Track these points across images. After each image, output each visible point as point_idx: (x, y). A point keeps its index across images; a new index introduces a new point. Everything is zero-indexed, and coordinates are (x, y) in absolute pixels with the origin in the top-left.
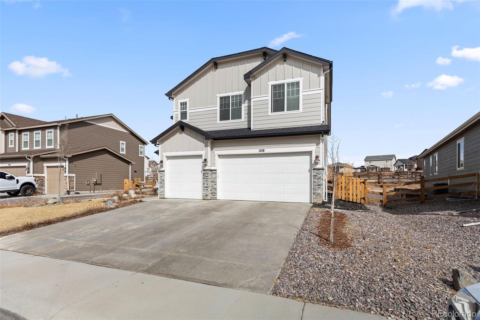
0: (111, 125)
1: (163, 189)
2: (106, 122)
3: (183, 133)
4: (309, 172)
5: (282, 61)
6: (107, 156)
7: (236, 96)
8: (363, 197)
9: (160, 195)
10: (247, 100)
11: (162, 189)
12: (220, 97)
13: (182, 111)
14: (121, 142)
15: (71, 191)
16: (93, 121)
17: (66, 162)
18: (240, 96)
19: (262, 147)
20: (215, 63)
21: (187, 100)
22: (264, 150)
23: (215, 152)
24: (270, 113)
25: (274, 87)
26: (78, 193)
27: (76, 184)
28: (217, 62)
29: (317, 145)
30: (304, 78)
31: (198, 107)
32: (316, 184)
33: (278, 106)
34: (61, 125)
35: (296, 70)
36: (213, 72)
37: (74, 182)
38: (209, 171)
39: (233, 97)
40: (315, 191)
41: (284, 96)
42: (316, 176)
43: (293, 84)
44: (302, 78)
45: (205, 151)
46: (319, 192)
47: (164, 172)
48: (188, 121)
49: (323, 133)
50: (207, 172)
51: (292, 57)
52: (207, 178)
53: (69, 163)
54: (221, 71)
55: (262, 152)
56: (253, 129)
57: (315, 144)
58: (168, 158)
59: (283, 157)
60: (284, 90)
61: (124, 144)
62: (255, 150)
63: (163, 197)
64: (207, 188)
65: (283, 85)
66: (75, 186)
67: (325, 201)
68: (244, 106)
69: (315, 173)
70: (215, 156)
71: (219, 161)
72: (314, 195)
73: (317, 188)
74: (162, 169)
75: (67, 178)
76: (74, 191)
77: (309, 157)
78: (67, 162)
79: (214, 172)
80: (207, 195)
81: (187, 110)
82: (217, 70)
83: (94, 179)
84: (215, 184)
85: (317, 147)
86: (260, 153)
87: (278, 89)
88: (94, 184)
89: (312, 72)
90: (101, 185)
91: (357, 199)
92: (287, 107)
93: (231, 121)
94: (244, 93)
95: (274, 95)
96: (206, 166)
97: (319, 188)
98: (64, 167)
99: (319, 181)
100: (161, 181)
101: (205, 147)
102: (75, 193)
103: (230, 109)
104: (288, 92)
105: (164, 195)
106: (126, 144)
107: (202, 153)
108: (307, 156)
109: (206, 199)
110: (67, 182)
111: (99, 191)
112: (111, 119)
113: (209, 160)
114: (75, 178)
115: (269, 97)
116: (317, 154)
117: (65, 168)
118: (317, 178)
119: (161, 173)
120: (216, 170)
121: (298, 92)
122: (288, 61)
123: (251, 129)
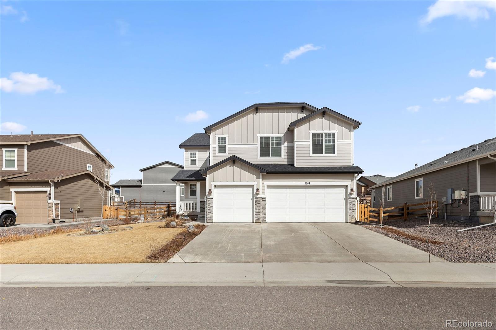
0: (78, 146)
1: (212, 214)
2: (73, 143)
3: (234, 166)
4: (344, 200)
5: (321, 116)
6: (88, 181)
7: (276, 138)
8: (366, 217)
9: (208, 220)
10: (286, 142)
11: (210, 214)
12: (260, 137)
13: (220, 145)
14: (88, 165)
15: (56, 220)
16: (61, 142)
17: (50, 188)
18: (280, 138)
19: (308, 181)
20: (257, 108)
21: (226, 136)
22: (309, 183)
23: (264, 183)
24: (311, 155)
25: (315, 135)
26: (64, 222)
27: (60, 211)
28: (258, 107)
29: (352, 181)
30: (338, 131)
31: (238, 143)
32: (351, 209)
33: (317, 149)
34: (31, 144)
35: (333, 125)
36: (253, 114)
37: (59, 209)
38: (261, 199)
39: (273, 138)
40: (350, 214)
41: (322, 142)
42: (351, 203)
43: (330, 135)
44: (337, 131)
45: (257, 182)
46: (354, 214)
47: (212, 200)
48: (227, 154)
49: (359, 173)
50: (259, 199)
51: (330, 115)
52: (260, 205)
53: (55, 189)
54: (261, 116)
55: (308, 185)
56: (296, 166)
57: (350, 180)
58: (216, 187)
59: (324, 189)
60: (323, 138)
61: (90, 167)
62: (302, 182)
63: (212, 221)
64: (259, 213)
65: (322, 134)
66: (60, 214)
67: (357, 220)
68: (284, 147)
69: (350, 201)
70: (264, 186)
71: (268, 191)
72: (350, 217)
73: (352, 212)
74: (211, 197)
75: (52, 204)
76: (59, 219)
77: (344, 189)
78: (53, 188)
79: (263, 199)
80: (259, 219)
81: (226, 145)
82: (258, 114)
83: (77, 206)
84: (265, 210)
85: (352, 182)
86: (306, 185)
87: (317, 138)
88: (77, 211)
89: (345, 128)
90: (83, 212)
91: (362, 219)
92: (325, 151)
93: (271, 157)
94: (284, 136)
95: (314, 141)
96: (258, 195)
97: (354, 211)
98: (48, 193)
99: (353, 206)
100: (209, 208)
101: (257, 179)
102: (60, 221)
103: (270, 147)
104: (326, 140)
105: (213, 220)
106: (92, 167)
107: (255, 183)
108: (343, 189)
109: (258, 222)
110: (53, 209)
111: (81, 219)
112: (78, 139)
113: (261, 190)
114: (60, 205)
115: (310, 142)
116: (352, 187)
117: (50, 194)
118: (352, 204)
119: (209, 201)
120: (265, 198)
121: (334, 141)
122: (326, 117)
123: (295, 166)
